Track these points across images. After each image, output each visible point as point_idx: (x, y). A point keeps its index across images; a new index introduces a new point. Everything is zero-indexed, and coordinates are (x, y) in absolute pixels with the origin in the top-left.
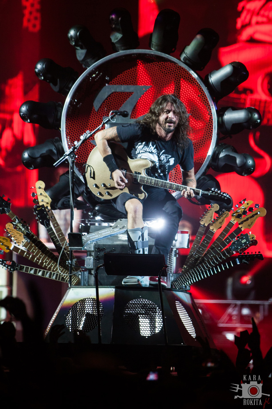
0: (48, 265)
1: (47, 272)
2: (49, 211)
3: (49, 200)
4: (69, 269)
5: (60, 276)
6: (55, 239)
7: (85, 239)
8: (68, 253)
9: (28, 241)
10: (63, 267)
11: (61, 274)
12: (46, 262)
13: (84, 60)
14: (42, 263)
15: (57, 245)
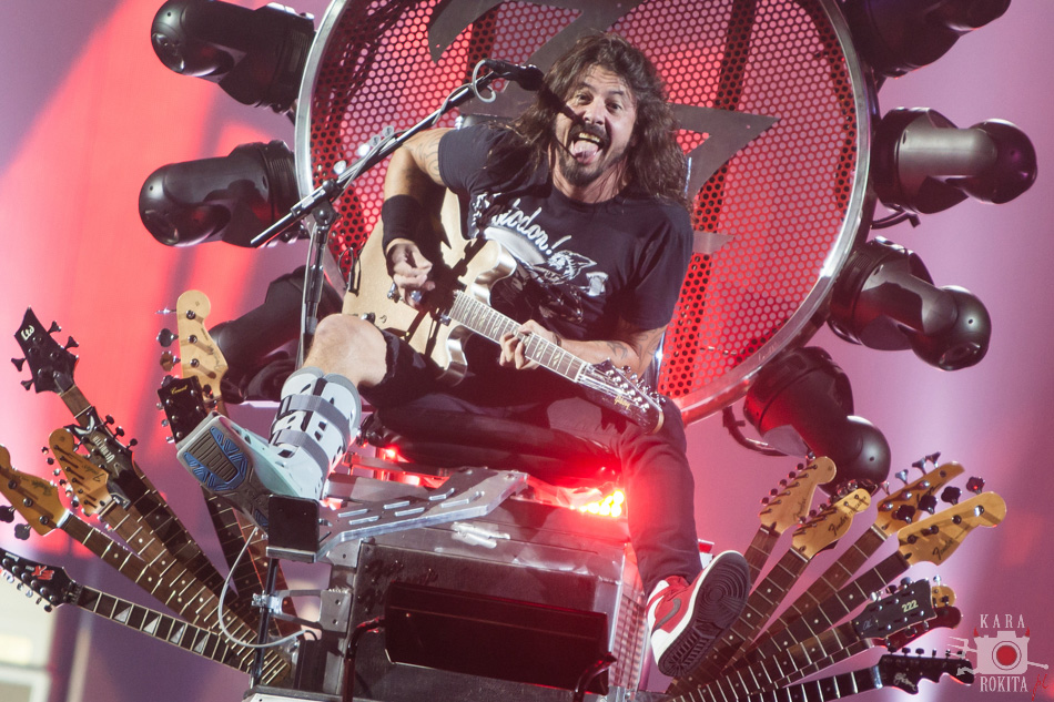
1: (178, 626)
2: (212, 405)
3: (219, 363)
4: (257, 623)
6: (221, 509)
7: (330, 524)
9: (121, 504)
10: (237, 614)
11: (226, 638)
15: (227, 530)
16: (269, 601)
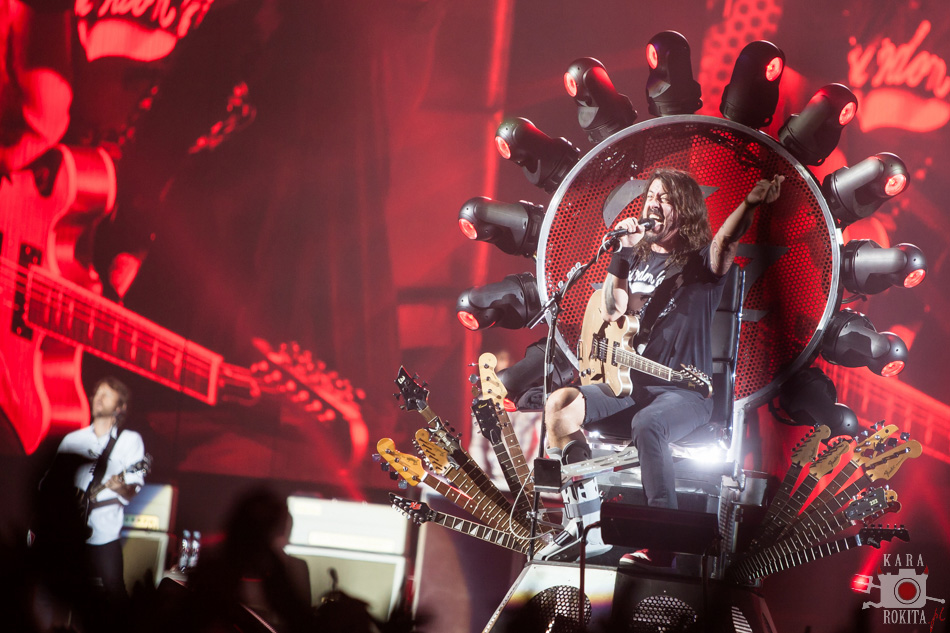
0: (491, 515)
1: (488, 530)
2: (500, 413)
3: (503, 392)
4: (530, 527)
5: (512, 539)
7: (567, 473)
8: (532, 496)
9: (455, 468)
10: (519, 523)
11: (514, 535)
12: (487, 510)
13: (591, 127)
14: (480, 511)
16: (536, 515)
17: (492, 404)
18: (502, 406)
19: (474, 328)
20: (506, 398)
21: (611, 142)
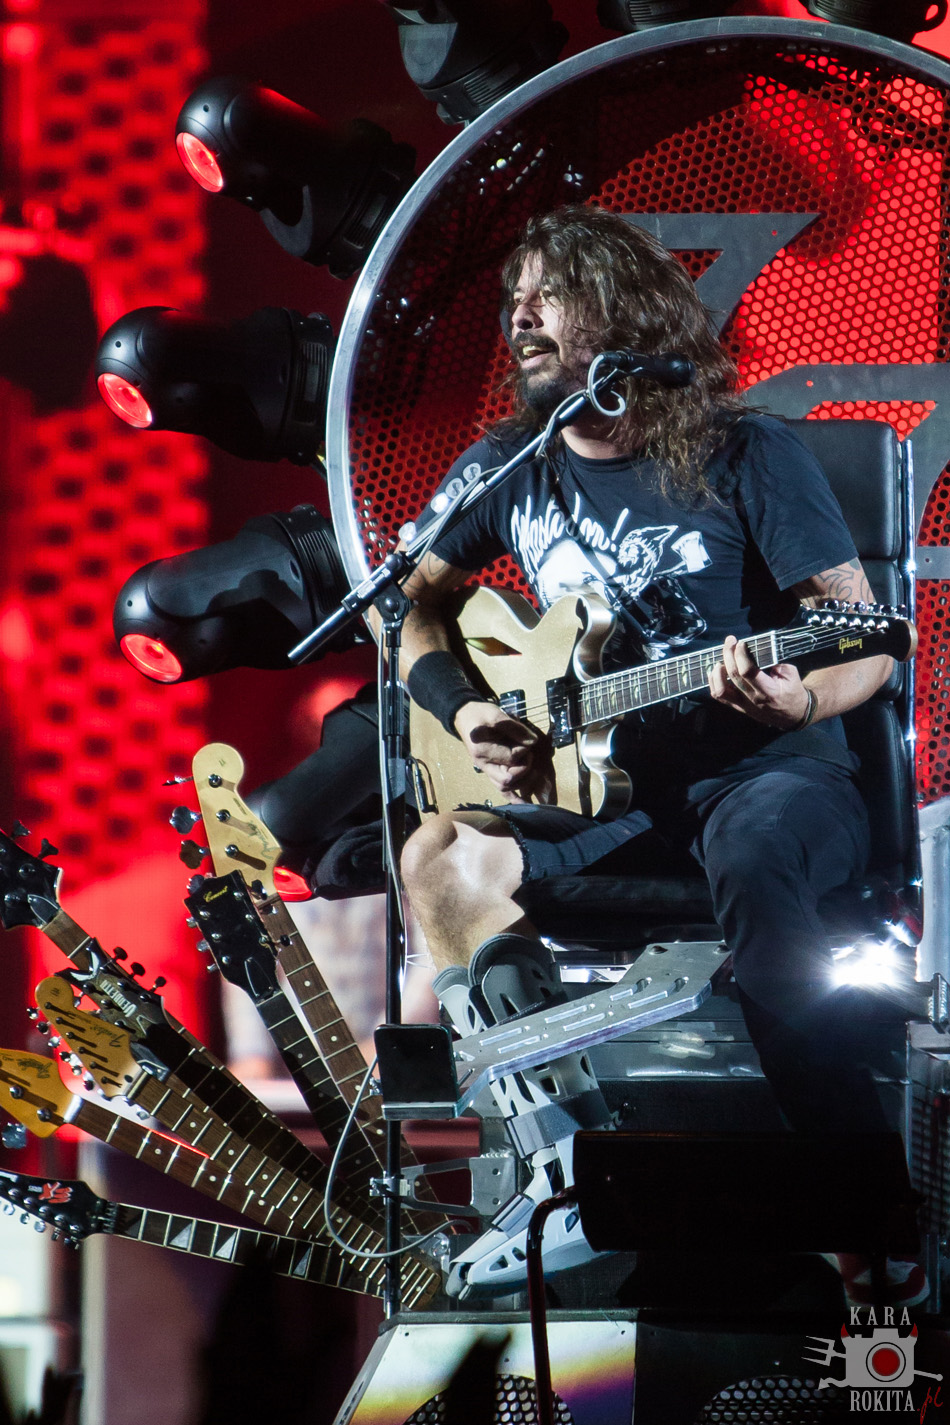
0: (272, 1198)
2: (267, 908)
3: (268, 845)
4: (382, 1221)
5: (335, 1259)
6: (304, 1061)
7: (470, 1058)
8: (380, 1132)
9: (156, 1075)
10: (351, 1212)
11: (341, 1249)
12: (258, 1185)
13: (442, 79)
14: (237, 1191)
15: (317, 1090)
16: (396, 1185)
17: (242, 887)
18: (270, 889)
19: (169, 677)
20: (280, 863)
21: (502, 116)
